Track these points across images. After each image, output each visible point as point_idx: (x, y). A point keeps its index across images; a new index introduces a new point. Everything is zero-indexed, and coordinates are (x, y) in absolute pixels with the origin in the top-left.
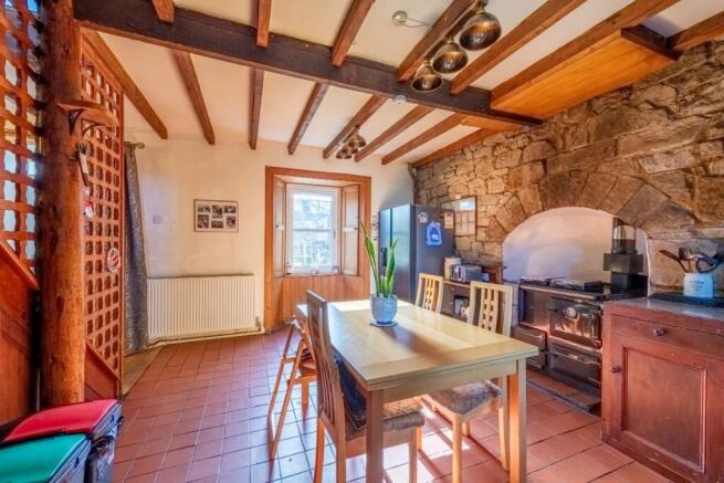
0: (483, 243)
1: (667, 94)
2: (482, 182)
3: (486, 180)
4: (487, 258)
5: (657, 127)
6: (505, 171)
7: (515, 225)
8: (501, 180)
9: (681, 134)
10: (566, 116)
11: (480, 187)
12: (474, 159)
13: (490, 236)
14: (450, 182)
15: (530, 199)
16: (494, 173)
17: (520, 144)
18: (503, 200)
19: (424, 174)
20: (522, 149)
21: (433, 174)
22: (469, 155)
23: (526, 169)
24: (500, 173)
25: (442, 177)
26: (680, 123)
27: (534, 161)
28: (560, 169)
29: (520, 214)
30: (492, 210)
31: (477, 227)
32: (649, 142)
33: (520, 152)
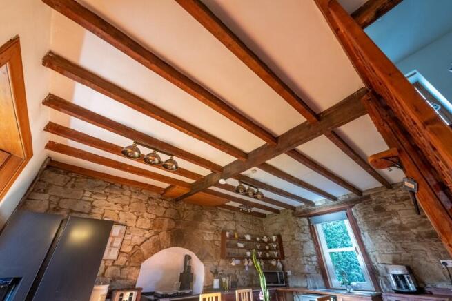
0: (122, 268)
1: (210, 215)
2: (135, 217)
3: (138, 217)
4: (122, 282)
5: (207, 225)
6: (153, 216)
7: (152, 254)
8: (148, 221)
9: (212, 230)
10: (185, 205)
11: (131, 219)
12: (131, 198)
13: (130, 262)
14: (96, 203)
15: (165, 239)
16: (146, 214)
17: (165, 205)
18: (148, 235)
19: (60, 179)
20: (166, 208)
21: (73, 186)
22: (127, 192)
23: (166, 220)
24: (150, 216)
25: (88, 194)
26: (211, 226)
27: (171, 218)
28: (181, 227)
29: (158, 247)
30: (137, 240)
31: (120, 252)
32: (206, 229)
33: (164, 210)
